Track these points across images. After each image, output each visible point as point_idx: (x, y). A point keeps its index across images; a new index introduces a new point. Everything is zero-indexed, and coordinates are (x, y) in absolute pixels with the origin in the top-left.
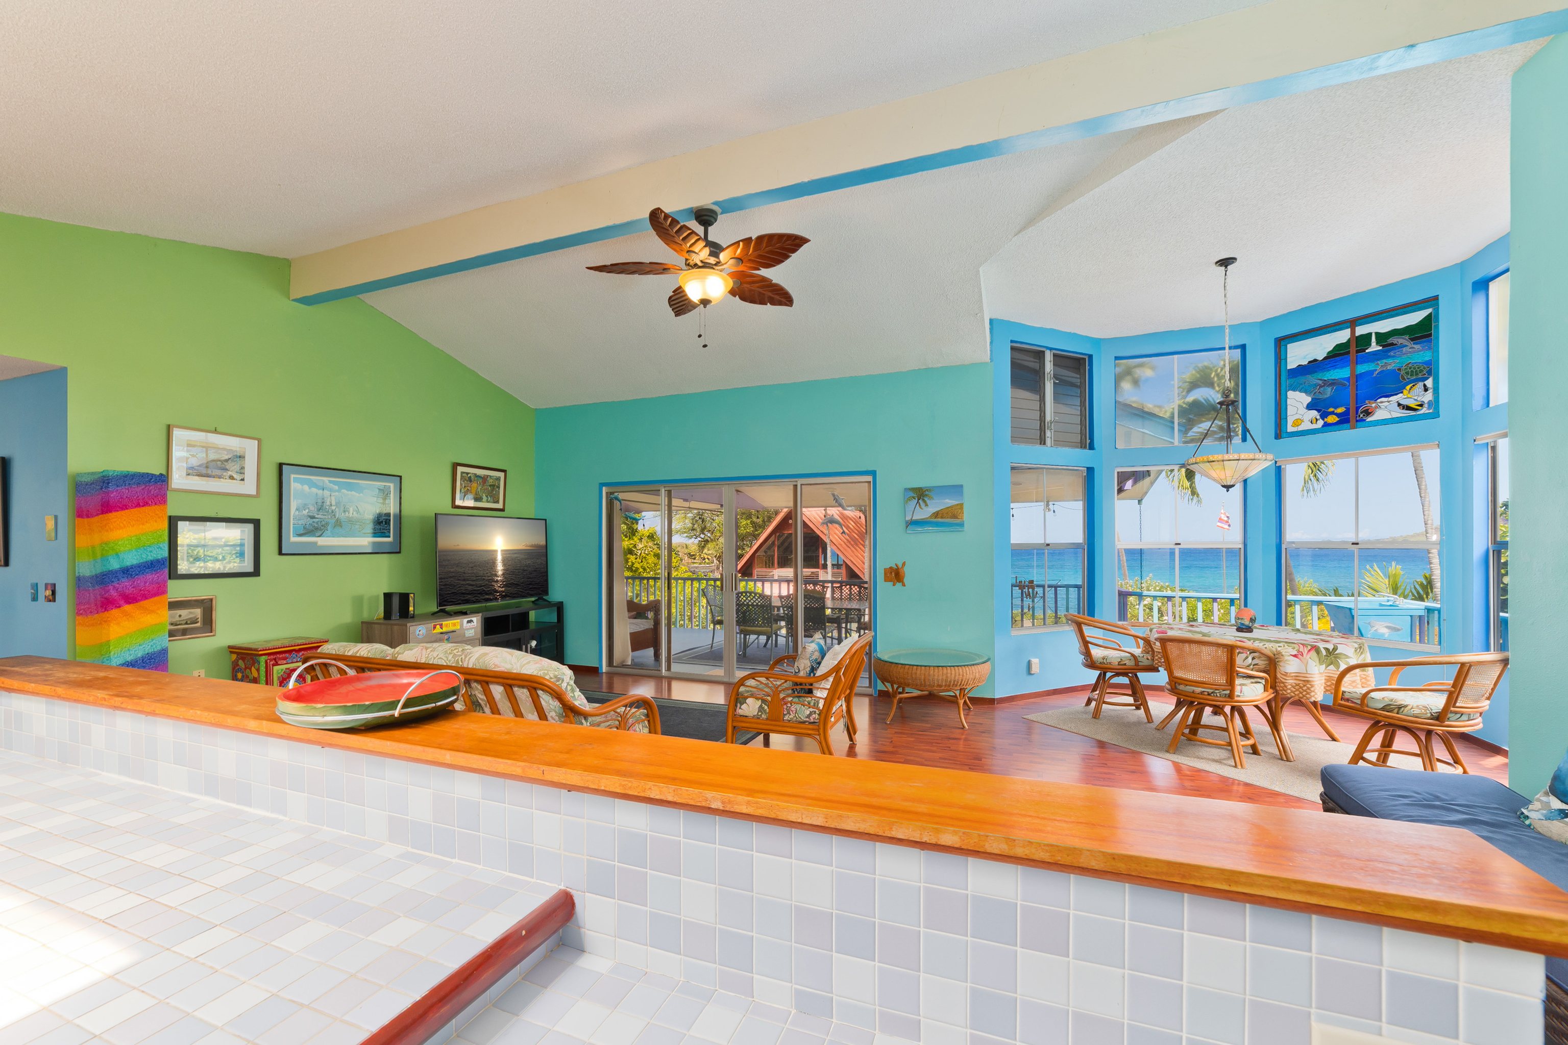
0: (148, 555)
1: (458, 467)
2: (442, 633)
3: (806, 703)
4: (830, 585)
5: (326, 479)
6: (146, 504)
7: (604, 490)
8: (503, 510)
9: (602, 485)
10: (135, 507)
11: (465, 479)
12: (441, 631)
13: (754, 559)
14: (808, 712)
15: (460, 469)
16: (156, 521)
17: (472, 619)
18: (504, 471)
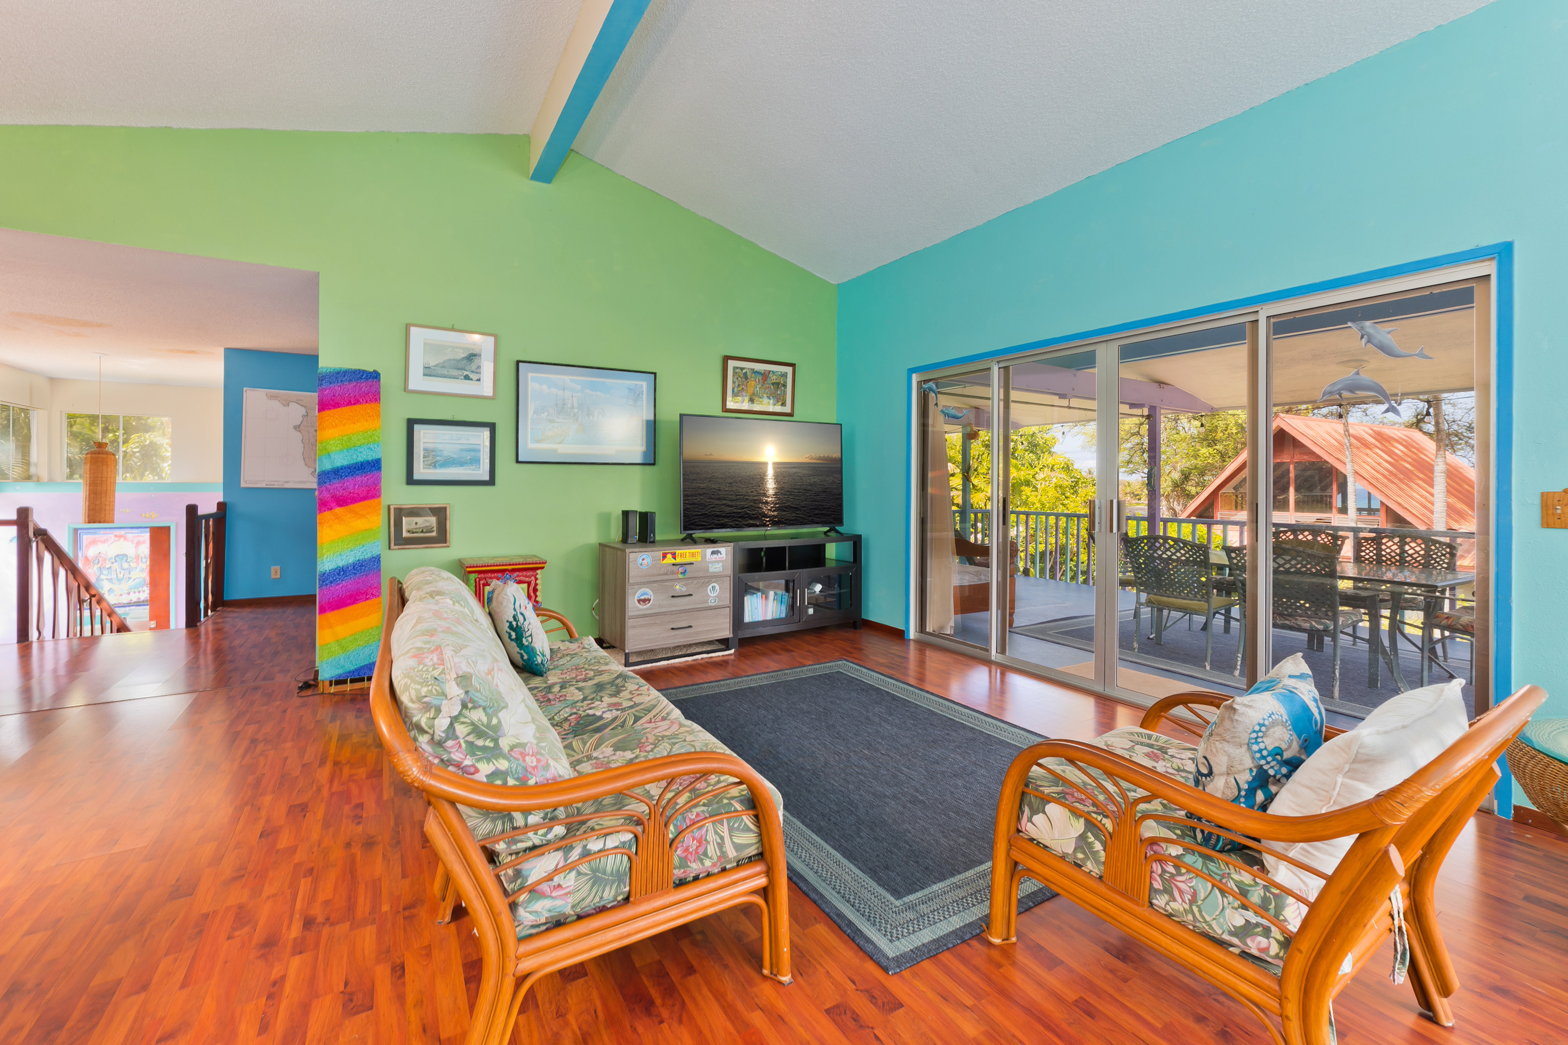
0: (358, 456)
1: (729, 361)
2: (674, 565)
3: (1231, 884)
4: (1351, 534)
5: (567, 378)
6: (357, 402)
7: (915, 378)
8: (791, 415)
9: (912, 371)
10: (347, 405)
11: (739, 376)
12: (673, 561)
13: (1217, 498)
14: (1239, 922)
15: (731, 364)
16: (367, 421)
17: (720, 549)
18: (793, 365)
